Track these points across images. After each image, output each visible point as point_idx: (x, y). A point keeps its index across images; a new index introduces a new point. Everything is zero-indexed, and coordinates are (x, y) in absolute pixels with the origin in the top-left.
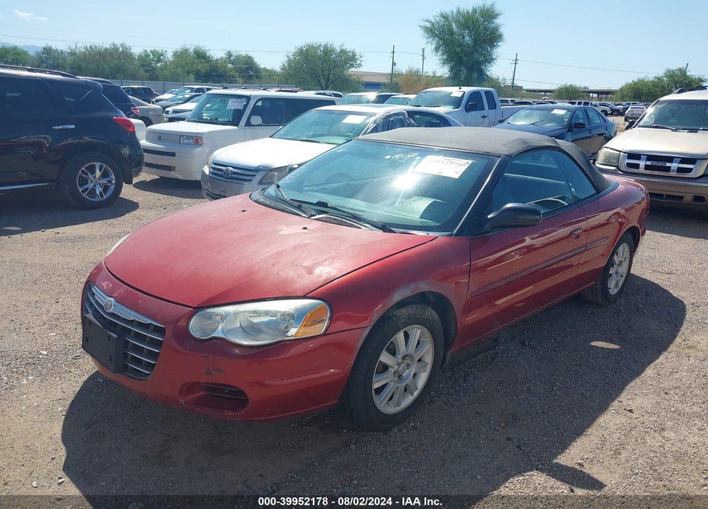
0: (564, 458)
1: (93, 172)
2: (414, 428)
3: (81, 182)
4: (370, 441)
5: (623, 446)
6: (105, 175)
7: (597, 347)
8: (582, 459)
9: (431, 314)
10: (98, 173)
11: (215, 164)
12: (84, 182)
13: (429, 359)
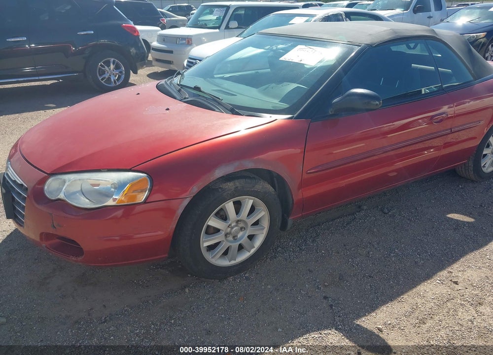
0: (368, 322)
1: (109, 66)
2: (247, 279)
3: (101, 73)
4: (204, 287)
5: (431, 316)
6: (117, 67)
7: (452, 219)
8: (385, 324)
9: (264, 186)
10: (112, 66)
11: (190, 58)
12: (102, 72)
13: (266, 224)
